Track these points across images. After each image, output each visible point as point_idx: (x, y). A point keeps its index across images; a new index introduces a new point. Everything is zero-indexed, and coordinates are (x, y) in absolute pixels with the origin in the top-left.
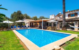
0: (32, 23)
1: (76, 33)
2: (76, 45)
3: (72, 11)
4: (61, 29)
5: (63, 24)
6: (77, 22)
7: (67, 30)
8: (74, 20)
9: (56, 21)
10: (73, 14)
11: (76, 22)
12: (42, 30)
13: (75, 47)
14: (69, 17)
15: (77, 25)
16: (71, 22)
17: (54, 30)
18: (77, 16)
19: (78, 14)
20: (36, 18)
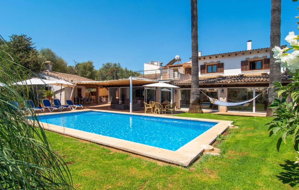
0: (79, 90)
1: (225, 117)
2: (235, 140)
3: (210, 58)
4: (186, 110)
5: (193, 94)
6: (224, 88)
7: (202, 113)
8: (218, 83)
9: (170, 83)
10: (212, 65)
11: (223, 90)
12: (131, 113)
13: (236, 143)
14: (204, 73)
15: (223, 97)
16: (208, 90)
17: (168, 113)
18: (223, 72)
19: (225, 66)
20: (91, 69)
